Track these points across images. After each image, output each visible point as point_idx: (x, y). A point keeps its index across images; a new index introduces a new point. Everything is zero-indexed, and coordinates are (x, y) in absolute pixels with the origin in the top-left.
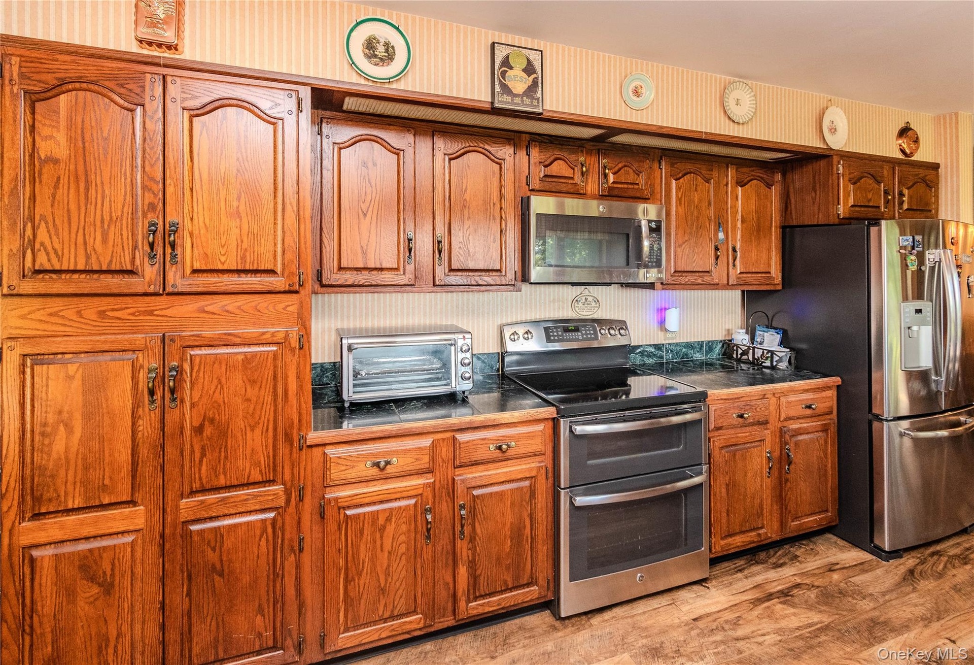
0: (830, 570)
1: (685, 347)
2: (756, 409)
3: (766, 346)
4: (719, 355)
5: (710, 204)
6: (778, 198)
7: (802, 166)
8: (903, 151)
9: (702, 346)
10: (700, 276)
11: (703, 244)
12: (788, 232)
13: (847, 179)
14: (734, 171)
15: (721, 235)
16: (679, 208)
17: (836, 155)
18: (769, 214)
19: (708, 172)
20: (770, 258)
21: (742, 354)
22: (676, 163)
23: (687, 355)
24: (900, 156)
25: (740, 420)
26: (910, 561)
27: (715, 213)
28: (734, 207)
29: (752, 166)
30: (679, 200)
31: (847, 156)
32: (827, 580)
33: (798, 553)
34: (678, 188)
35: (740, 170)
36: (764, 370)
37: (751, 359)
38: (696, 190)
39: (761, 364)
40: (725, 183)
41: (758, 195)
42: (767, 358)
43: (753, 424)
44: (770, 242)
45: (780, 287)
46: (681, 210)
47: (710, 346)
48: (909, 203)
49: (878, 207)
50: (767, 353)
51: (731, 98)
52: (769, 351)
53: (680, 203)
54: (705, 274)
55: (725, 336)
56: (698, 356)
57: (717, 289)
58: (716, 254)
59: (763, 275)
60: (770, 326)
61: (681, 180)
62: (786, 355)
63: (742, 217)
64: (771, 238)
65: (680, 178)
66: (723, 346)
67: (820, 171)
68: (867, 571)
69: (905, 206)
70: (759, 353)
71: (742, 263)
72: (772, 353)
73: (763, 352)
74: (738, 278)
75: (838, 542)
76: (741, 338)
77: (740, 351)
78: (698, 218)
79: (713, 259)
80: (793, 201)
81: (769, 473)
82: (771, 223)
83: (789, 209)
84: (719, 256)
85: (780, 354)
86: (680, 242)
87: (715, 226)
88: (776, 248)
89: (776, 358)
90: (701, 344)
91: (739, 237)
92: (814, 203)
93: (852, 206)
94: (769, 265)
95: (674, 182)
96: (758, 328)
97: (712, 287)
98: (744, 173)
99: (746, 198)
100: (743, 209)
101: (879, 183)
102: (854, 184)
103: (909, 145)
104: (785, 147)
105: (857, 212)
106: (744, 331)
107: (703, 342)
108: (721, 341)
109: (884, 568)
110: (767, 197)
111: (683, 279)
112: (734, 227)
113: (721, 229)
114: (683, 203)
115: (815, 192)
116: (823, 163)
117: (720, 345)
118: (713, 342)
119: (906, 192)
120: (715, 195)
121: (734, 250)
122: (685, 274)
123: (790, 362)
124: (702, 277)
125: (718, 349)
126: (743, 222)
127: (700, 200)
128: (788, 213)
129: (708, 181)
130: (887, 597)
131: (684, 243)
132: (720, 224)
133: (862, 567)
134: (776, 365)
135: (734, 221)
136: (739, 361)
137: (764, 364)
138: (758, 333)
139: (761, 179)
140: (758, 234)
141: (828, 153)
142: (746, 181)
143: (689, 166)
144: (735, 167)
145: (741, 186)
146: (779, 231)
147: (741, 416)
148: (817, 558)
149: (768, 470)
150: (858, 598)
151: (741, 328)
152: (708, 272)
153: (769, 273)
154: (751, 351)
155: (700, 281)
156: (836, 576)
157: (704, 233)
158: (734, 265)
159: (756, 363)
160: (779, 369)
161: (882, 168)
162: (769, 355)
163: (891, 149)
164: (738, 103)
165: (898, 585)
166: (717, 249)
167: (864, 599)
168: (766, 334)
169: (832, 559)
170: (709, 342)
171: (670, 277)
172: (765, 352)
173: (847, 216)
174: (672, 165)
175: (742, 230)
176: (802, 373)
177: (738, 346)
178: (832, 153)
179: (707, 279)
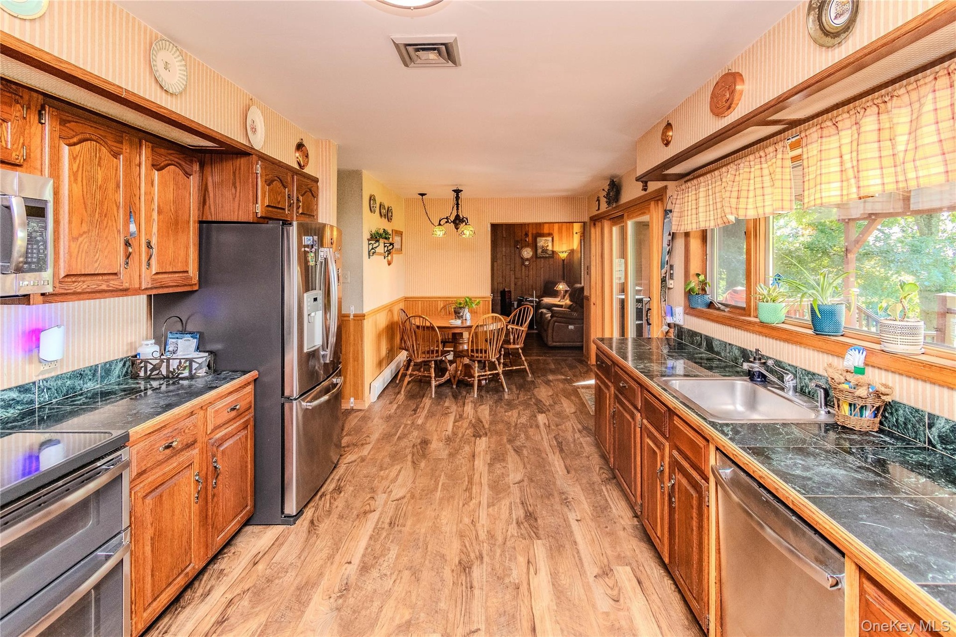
0: (255, 564)
1: (70, 378)
2: (184, 431)
3: (180, 354)
4: (119, 377)
5: (118, 186)
6: (196, 189)
7: (222, 160)
8: (299, 164)
9: (96, 371)
10: (103, 280)
11: (109, 238)
12: (205, 226)
13: (264, 179)
14: (150, 150)
15: (133, 228)
16: (74, 185)
17: (256, 155)
18: (187, 206)
19: (115, 144)
20: (187, 255)
21: (152, 370)
22: (69, 122)
23: (73, 388)
24: (297, 166)
25: (168, 451)
26: (309, 513)
27: (125, 198)
28: (149, 193)
29: (168, 149)
30: (74, 175)
31: (263, 157)
32: (254, 577)
33: (222, 567)
34: (73, 158)
35: (155, 149)
36: (181, 382)
37: (164, 372)
38: (99, 165)
39: (177, 376)
40: (137, 162)
41: (176, 184)
42: (185, 368)
43: (182, 450)
44: (188, 238)
45: (196, 288)
46: (77, 189)
47: (107, 369)
48: (303, 209)
49: (284, 209)
50: (185, 363)
51: (159, 59)
52: (187, 360)
53: (76, 180)
54: (111, 277)
55: (127, 351)
56: (91, 386)
57: (126, 295)
58: (126, 250)
59: (181, 275)
60: (184, 332)
61: (78, 147)
62: (206, 360)
63: (159, 207)
64: (189, 232)
65: (75, 144)
66: (124, 365)
67: (240, 169)
68: (282, 544)
69: (300, 211)
70: (174, 364)
71: (158, 262)
72: (191, 361)
73: (180, 363)
74: (154, 280)
75: (254, 530)
76: (149, 350)
77: (150, 367)
78: (102, 203)
79: (121, 258)
80: (211, 195)
81: (197, 498)
82: (190, 216)
83: (207, 204)
84: (130, 254)
85: (200, 361)
86: (75, 233)
87: (125, 215)
88: (194, 245)
89: (195, 366)
90: (94, 370)
91: (155, 229)
92: (234, 199)
93: (267, 206)
94: (187, 265)
95: (66, 149)
96: (169, 335)
97: (121, 293)
98: (160, 155)
99: (163, 184)
100: (159, 197)
101: (285, 187)
102: (269, 185)
103: (303, 158)
104: (214, 135)
105: (271, 212)
106: (153, 341)
107: (97, 366)
108: (122, 359)
109: (294, 532)
110: (186, 187)
111: (80, 286)
112: (149, 218)
113: (132, 219)
114: (79, 179)
115: (235, 188)
116: (243, 161)
117: (120, 365)
118: (111, 363)
119: (301, 198)
120: (125, 176)
121: (149, 245)
122: (82, 279)
123: (209, 366)
124: (107, 281)
125: (117, 370)
126: (159, 213)
127: (106, 180)
128: (207, 207)
129: (116, 155)
130: (302, 558)
131: (81, 235)
132: (131, 213)
133: (277, 543)
134: (195, 373)
135: (149, 211)
136: (148, 378)
137: (180, 376)
138: (171, 341)
139: (179, 166)
140: (176, 228)
141: (249, 151)
142: (162, 164)
143: (89, 131)
144: (150, 145)
145: (158, 170)
146: (197, 225)
147: (168, 447)
148: (240, 559)
149: (196, 495)
150: (283, 575)
151: (147, 339)
152: (116, 274)
153: (187, 272)
154: (164, 364)
155: (104, 287)
156: (260, 567)
157: (110, 223)
158: (149, 264)
159: (172, 378)
160: (199, 377)
161: (287, 174)
162: (187, 364)
163: (291, 159)
164: (166, 66)
165: (307, 540)
166: (127, 244)
167: (287, 572)
168: (179, 341)
169: (254, 551)
170: (105, 364)
171: (58, 285)
172: (183, 361)
173: (264, 215)
174: (63, 122)
175: (158, 222)
176: (222, 376)
177: (146, 362)
178: (253, 151)
179: (114, 283)
